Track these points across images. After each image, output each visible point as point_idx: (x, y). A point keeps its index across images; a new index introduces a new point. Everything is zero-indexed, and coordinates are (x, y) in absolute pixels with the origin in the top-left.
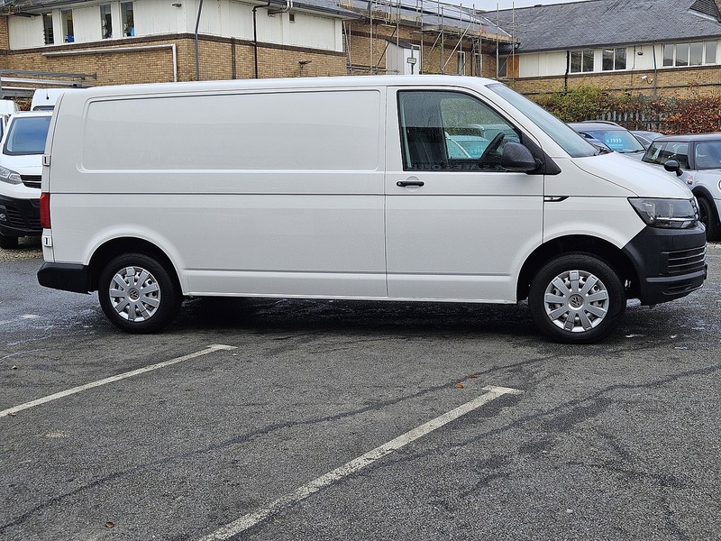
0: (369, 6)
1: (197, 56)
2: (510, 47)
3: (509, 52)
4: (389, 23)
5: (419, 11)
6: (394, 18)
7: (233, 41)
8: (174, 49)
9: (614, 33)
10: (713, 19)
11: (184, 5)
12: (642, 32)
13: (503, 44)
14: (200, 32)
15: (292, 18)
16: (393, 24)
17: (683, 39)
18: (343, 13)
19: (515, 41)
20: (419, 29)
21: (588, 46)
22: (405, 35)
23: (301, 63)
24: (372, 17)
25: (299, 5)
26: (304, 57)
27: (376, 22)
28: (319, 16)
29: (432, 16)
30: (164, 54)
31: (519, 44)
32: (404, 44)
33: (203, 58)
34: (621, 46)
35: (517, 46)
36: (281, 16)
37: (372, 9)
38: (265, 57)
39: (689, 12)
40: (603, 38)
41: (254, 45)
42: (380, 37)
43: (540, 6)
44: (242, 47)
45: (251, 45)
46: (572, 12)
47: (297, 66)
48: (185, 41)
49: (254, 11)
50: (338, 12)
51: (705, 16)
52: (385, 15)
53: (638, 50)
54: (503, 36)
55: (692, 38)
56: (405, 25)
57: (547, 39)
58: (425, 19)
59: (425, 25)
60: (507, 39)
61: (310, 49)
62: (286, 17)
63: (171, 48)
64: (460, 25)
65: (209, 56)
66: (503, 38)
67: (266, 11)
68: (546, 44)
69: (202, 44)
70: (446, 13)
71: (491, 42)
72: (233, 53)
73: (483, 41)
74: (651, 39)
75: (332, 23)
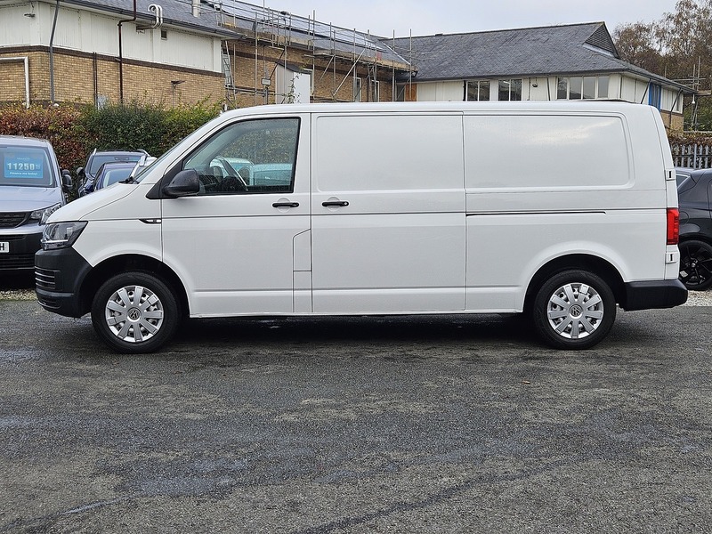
0: (254, 27)
1: (52, 71)
2: (408, 75)
3: (406, 80)
4: (276, 45)
5: (311, 34)
6: (281, 41)
7: (94, 56)
8: (26, 61)
9: (510, 64)
10: (609, 54)
11: (37, 16)
12: (537, 64)
13: (399, 72)
14: (55, 45)
15: (164, 35)
16: (280, 46)
17: (576, 73)
18: (221, 32)
19: (412, 69)
20: (311, 53)
21: (484, 77)
22: (295, 58)
23: (174, 82)
24: (258, 38)
25: (171, 21)
26: (176, 76)
27: (263, 44)
28: (195, 34)
29: (325, 40)
30: (16, 67)
31: (417, 72)
32: (293, 67)
33: (59, 73)
34: (518, 78)
35: (414, 74)
36: (152, 32)
37: (257, 31)
38: (132, 74)
39: (584, 46)
40: (500, 69)
41: (120, 61)
42: (268, 59)
43: (441, 35)
44: (106, 63)
45: (116, 61)
46: (471, 42)
47: (169, 86)
48: (38, 54)
49: (120, 25)
50: (215, 31)
51: (601, 51)
52: (272, 36)
53: (533, 82)
54: (402, 64)
55: (585, 72)
56: (294, 48)
57: (445, 68)
58: (318, 43)
59: (317, 48)
60: (404, 67)
61: (184, 68)
62: (157, 34)
63: (23, 61)
64: (354, 50)
65: (66, 71)
66: (399, 66)
67: (135, 26)
68: (444, 73)
69: (57, 58)
70: (338, 37)
71: (388, 70)
72: (95, 69)
73: (379, 68)
74: (546, 71)
75: (210, 42)
